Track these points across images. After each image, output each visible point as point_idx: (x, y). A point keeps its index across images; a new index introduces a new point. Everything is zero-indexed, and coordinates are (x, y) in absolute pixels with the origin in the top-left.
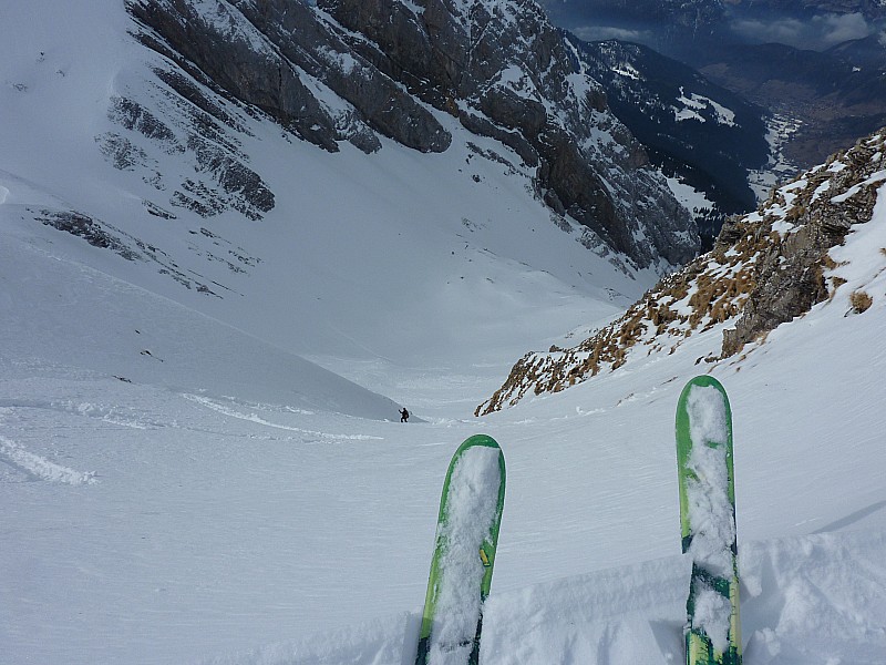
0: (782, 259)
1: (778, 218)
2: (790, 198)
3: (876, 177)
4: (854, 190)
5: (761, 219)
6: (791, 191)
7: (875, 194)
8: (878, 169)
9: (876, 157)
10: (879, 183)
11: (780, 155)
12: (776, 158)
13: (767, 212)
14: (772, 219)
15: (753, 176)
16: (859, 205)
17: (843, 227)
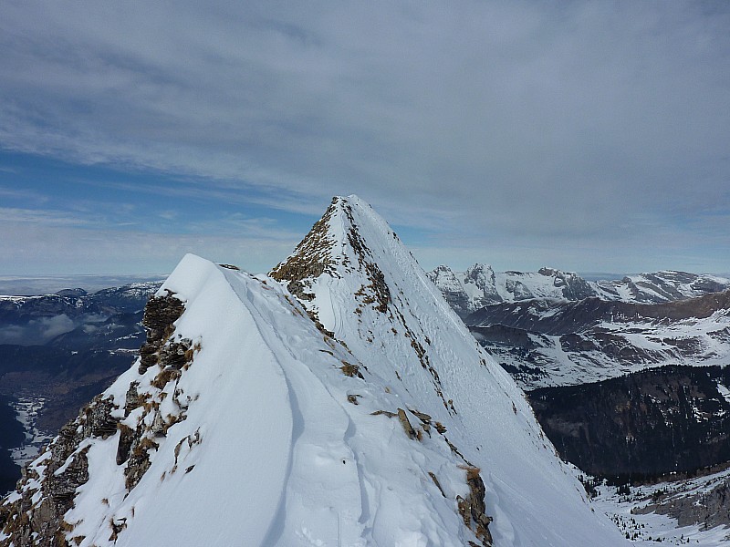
0: (35, 535)
1: (35, 490)
2: (41, 470)
3: (83, 445)
4: (70, 460)
5: (20, 497)
6: (40, 464)
7: (86, 459)
8: (83, 438)
9: (80, 429)
10: (86, 450)
11: (35, 429)
12: (32, 433)
13: (25, 488)
14: (31, 493)
15: (16, 454)
16: (76, 471)
17: (69, 493)
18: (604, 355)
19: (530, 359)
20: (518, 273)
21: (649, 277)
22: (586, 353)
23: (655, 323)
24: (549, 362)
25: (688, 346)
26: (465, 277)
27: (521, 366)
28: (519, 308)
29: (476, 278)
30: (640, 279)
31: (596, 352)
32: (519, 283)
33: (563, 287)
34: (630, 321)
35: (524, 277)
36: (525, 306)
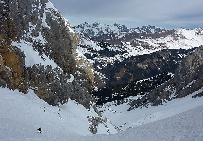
18: (142, 47)
19: (123, 49)
20: (108, 25)
21: (143, 27)
22: (137, 47)
23: (152, 39)
24: (129, 49)
25: (163, 44)
26: (93, 26)
27: (121, 51)
28: (112, 35)
29: (96, 26)
30: (141, 28)
31: (140, 46)
32: (108, 28)
33: (121, 29)
34: (145, 38)
35: (109, 26)
36: (114, 35)
